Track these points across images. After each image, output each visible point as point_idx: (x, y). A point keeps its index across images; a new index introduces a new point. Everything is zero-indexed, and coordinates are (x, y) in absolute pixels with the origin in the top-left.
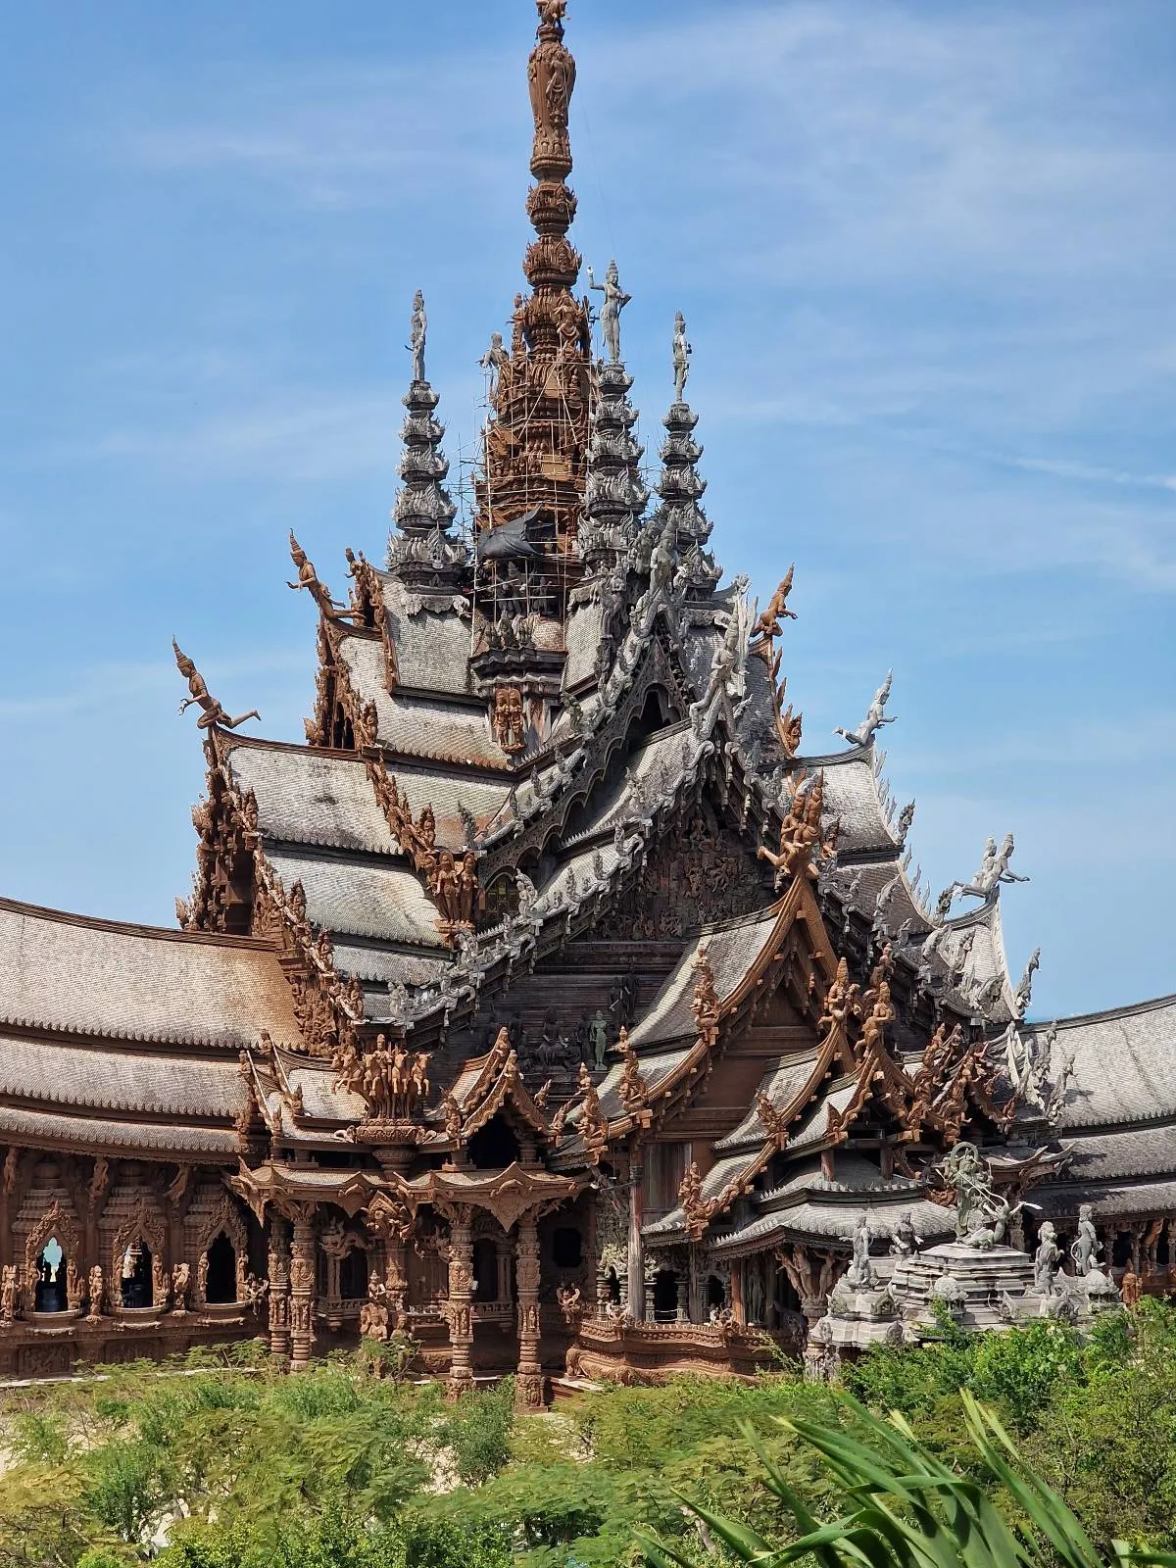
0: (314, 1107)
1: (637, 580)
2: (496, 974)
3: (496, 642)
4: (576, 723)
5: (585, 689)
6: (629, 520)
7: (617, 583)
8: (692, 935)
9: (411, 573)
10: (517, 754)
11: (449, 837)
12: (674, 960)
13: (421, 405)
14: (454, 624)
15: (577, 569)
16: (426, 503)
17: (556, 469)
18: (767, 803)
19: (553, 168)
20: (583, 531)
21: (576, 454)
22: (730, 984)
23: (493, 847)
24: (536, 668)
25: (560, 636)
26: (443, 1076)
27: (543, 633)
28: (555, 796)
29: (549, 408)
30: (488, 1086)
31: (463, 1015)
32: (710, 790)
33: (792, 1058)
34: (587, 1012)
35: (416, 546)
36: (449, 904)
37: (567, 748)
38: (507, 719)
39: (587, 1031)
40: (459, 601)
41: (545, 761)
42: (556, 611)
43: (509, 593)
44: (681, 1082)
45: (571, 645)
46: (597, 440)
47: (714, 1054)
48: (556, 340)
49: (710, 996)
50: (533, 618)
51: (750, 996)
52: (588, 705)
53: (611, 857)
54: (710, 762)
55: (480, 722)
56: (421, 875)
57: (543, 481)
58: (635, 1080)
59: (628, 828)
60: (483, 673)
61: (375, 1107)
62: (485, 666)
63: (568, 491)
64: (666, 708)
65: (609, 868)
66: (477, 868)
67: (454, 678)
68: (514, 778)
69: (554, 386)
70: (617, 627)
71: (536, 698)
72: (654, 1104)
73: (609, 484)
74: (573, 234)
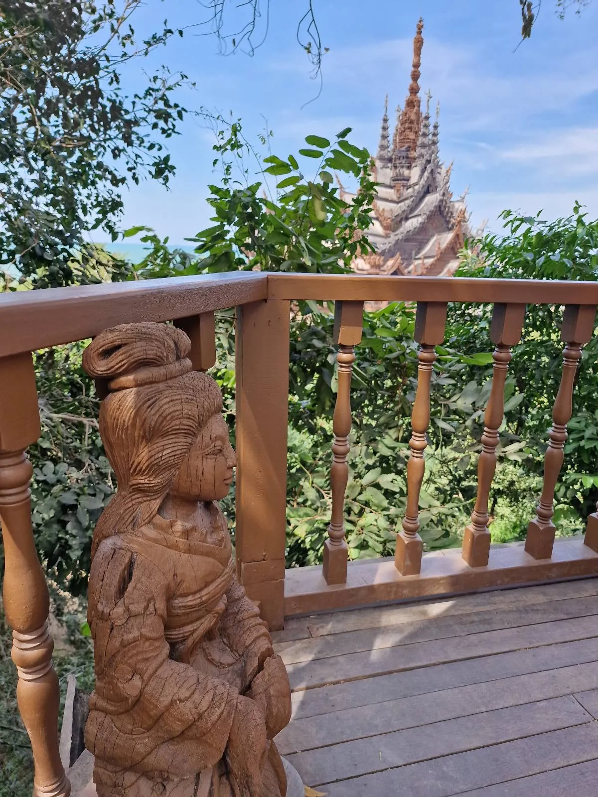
0: (360, 267)
1: (429, 162)
2: (397, 242)
3: (397, 175)
4: (413, 192)
5: (415, 184)
6: (427, 148)
7: (424, 162)
8: (433, 236)
9: (381, 158)
10: (399, 198)
11: (387, 214)
12: (428, 240)
13: (385, 120)
14: (388, 170)
15: (415, 159)
16: (385, 143)
17: (412, 136)
18: (451, 210)
19: (417, 66)
20: (417, 150)
21: (416, 133)
22: (444, 246)
23: (396, 216)
24: (404, 180)
25: (410, 173)
26: (385, 261)
27: (406, 172)
28: (408, 206)
29: (412, 122)
30: (394, 264)
31: (390, 250)
32: (440, 207)
33: (453, 261)
34: (412, 250)
35: (382, 152)
36: (386, 228)
37: (411, 197)
38: (398, 190)
39: (411, 254)
40: (390, 165)
41: (406, 199)
42: (409, 168)
43: (400, 163)
44: (432, 265)
45: (412, 175)
46: (422, 130)
47: (438, 259)
48: (414, 106)
49: (439, 248)
50: (404, 169)
51: (447, 249)
52: (416, 187)
53: (420, 219)
54: (441, 201)
55: (391, 191)
56: (380, 222)
57: (408, 139)
58: (423, 264)
59: (424, 214)
60: (393, 180)
61: (372, 267)
62: (395, 179)
63: (414, 141)
64: (431, 189)
65: (420, 222)
66: (392, 220)
67: (388, 181)
68: (398, 203)
69: (413, 117)
70: (423, 171)
71: (403, 186)
72: (427, 268)
73: (424, 140)
74: (419, 81)
